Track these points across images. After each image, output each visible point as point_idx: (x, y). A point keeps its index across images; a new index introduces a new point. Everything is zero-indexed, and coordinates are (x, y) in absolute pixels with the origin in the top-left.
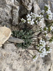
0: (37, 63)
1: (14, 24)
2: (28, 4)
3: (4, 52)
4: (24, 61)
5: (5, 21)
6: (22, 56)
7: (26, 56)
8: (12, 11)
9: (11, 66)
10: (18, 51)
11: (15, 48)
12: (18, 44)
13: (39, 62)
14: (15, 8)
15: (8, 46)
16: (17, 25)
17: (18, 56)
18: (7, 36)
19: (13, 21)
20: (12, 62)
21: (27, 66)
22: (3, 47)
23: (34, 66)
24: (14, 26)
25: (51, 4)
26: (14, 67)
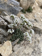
0: (35, 39)
1: (7, 35)
2: (3, 23)
3: (16, 53)
4: (28, 45)
5: (2, 39)
6: (25, 45)
7: (27, 42)
10: (21, 45)
12: (18, 42)
13: (36, 37)
15: (15, 48)
16: (9, 34)
17: (23, 47)
18: (10, 45)
19: (5, 35)
20: (23, 52)
21: (33, 46)
23: (35, 42)
25: (12, 4)
26: (27, 53)
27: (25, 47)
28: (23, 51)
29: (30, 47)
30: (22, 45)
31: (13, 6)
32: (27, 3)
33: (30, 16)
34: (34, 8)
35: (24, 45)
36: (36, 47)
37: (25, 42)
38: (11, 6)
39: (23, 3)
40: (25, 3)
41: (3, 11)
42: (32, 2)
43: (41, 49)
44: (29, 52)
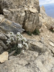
4: (24, 58)
7: (23, 56)
8: (1, 45)
9: (19, 64)
11: (14, 56)
13: (33, 54)
14: (1, 43)
15: (10, 57)
16: (8, 48)
19: (5, 48)
22: (9, 59)
24: (7, 50)
25: (15, 26)
26: (20, 63)
27: (20, 59)
28: (17, 61)
29: (25, 60)
30: (18, 57)
31: (16, 27)
32: (32, 26)
33: (36, 38)
34: (42, 31)
35: (20, 57)
36: (32, 62)
37: (21, 56)
38: (14, 28)
39: (28, 26)
40: (30, 26)
41: (7, 31)
42: (38, 25)
43: (37, 64)
44: (23, 63)
